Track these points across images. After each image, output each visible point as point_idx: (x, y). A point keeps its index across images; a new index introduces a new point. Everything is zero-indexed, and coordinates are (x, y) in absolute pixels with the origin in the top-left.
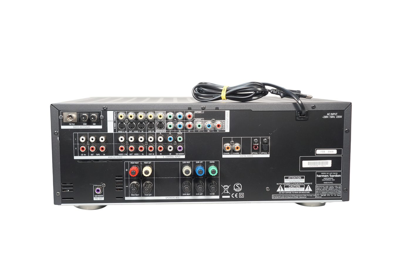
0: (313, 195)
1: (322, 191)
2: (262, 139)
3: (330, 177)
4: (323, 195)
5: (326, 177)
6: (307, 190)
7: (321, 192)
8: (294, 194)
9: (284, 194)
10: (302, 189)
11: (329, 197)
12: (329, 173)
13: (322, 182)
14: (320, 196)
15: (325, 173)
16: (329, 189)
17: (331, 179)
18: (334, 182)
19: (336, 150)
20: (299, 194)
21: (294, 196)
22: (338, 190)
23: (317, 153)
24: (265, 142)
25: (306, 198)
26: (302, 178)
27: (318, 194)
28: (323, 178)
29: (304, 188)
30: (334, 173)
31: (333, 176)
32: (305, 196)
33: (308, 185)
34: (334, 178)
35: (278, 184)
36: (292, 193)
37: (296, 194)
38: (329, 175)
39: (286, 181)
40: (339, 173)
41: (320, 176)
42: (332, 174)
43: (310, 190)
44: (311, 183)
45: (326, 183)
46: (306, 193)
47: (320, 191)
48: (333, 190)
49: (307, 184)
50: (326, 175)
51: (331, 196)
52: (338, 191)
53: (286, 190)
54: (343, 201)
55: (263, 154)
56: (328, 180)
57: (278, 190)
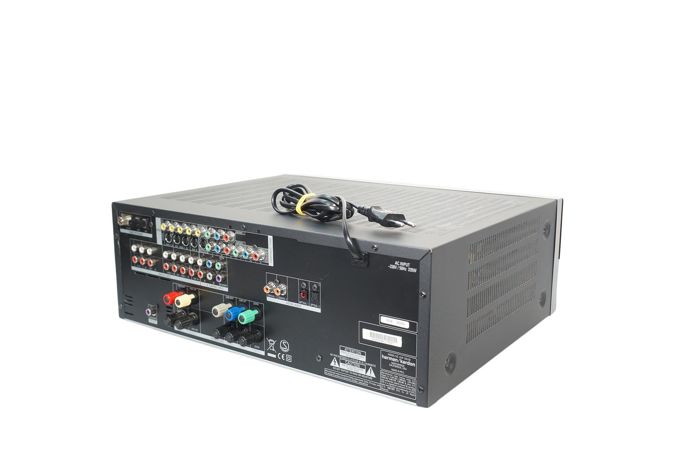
0: (377, 384)
1: (389, 381)
2: (312, 284)
3: (399, 363)
4: (390, 388)
5: (394, 362)
6: (368, 374)
7: (389, 383)
8: (352, 375)
9: (339, 371)
10: (363, 371)
11: (397, 393)
12: (399, 356)
13: (390, 368)
14: (386, 388)
15: (393, 356)
16: (399, 382)
17: (402, 367)
18: (406, 373)
19: (408, 323)
20: (357, 376)
21: (352, 378)
22: (411, 386)
23: (382, 322)
24: (315, 290)
25: (367, 386)
26: (363, 354)
27: (383, 385)
28: (390, 362)
29: (365, 370)
30: (406, 359)
31: (404, 362)
32: (367, 382)
33: (371, 368)
34: (406, 366)
35: (331, 354)
36: (350, 373)
37: (354, 375)
38: (398, 359)
39: (342, 353)
40: (413, 361)
41: (386, 358)
42: (403, 360)
43: (373, 375)
44: (375, 366)
45: (394, 370)
46: (367, 378)
47: (387, 381)
48: (404, 384)
49: (369, 365)
50: (395, 358)
51: (400, 393)
52: (412, 388)
53: (343, 366)
54: (418, 405)
55: (312, 306)
56: (397, 367)
57: (332, 364)
